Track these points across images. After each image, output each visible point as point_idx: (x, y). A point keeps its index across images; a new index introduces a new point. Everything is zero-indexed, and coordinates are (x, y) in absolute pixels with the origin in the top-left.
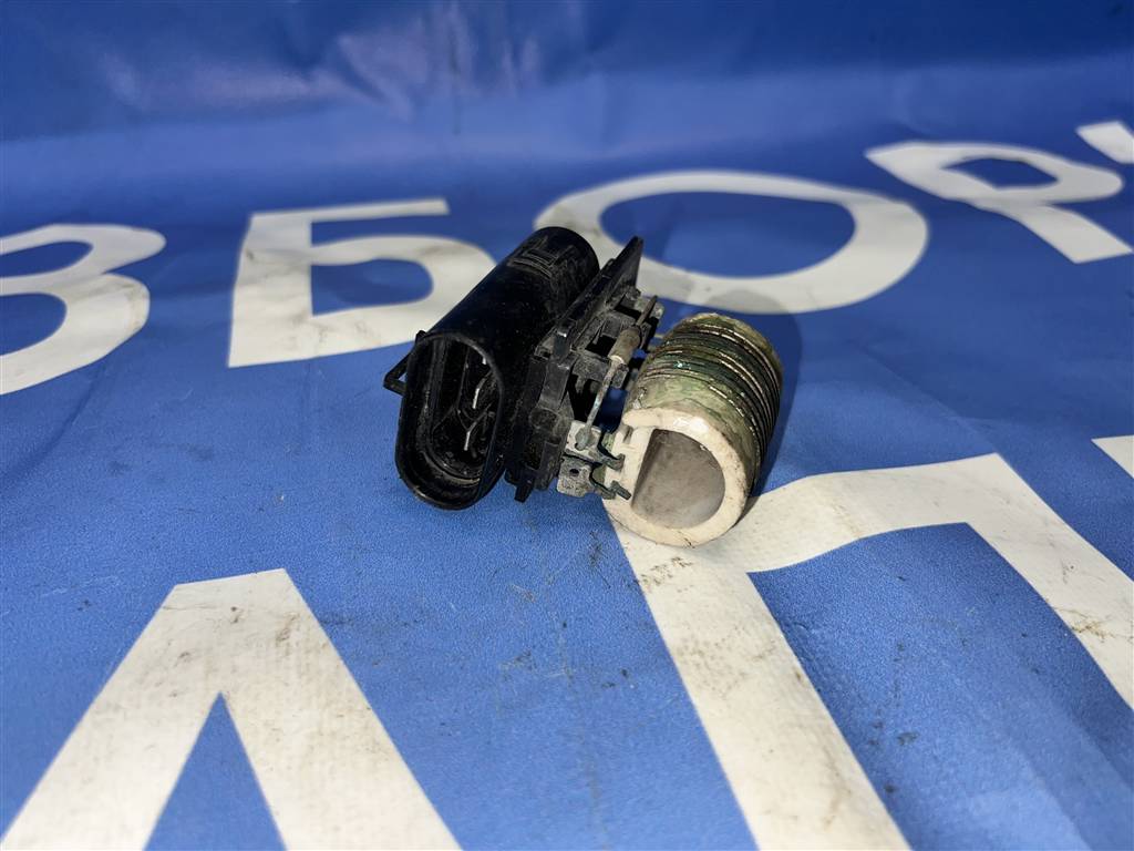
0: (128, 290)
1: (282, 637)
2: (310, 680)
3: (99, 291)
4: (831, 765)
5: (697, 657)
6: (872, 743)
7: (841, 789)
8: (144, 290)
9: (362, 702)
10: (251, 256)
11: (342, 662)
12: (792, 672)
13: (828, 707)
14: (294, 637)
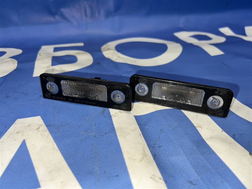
0: (13, 61)
1: (38, 129)
2: (43, 137)
3: (7, 62)
4: (144, 151)
5: (120, 130)
6: (153, 147)
7: (145, 155)
8: (16, 62)
9: (52, 140)
10: (40, 54)
11: (49, 133)
12: (139, 134)
13: (145, 140)
14: (41, 129)
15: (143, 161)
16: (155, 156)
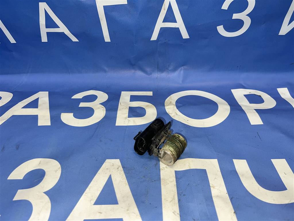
1: (118, 168)
2: (120, 174)
5: (164, 181)
6: (180, 195)
7: (174, 199)
8: (105, 109)
9: (125, 178)
11: (124, 173)
12: (174, 184)
13: (177, 189)
14: (119, 169)
15: (171, 202)
16: (180, 200)
